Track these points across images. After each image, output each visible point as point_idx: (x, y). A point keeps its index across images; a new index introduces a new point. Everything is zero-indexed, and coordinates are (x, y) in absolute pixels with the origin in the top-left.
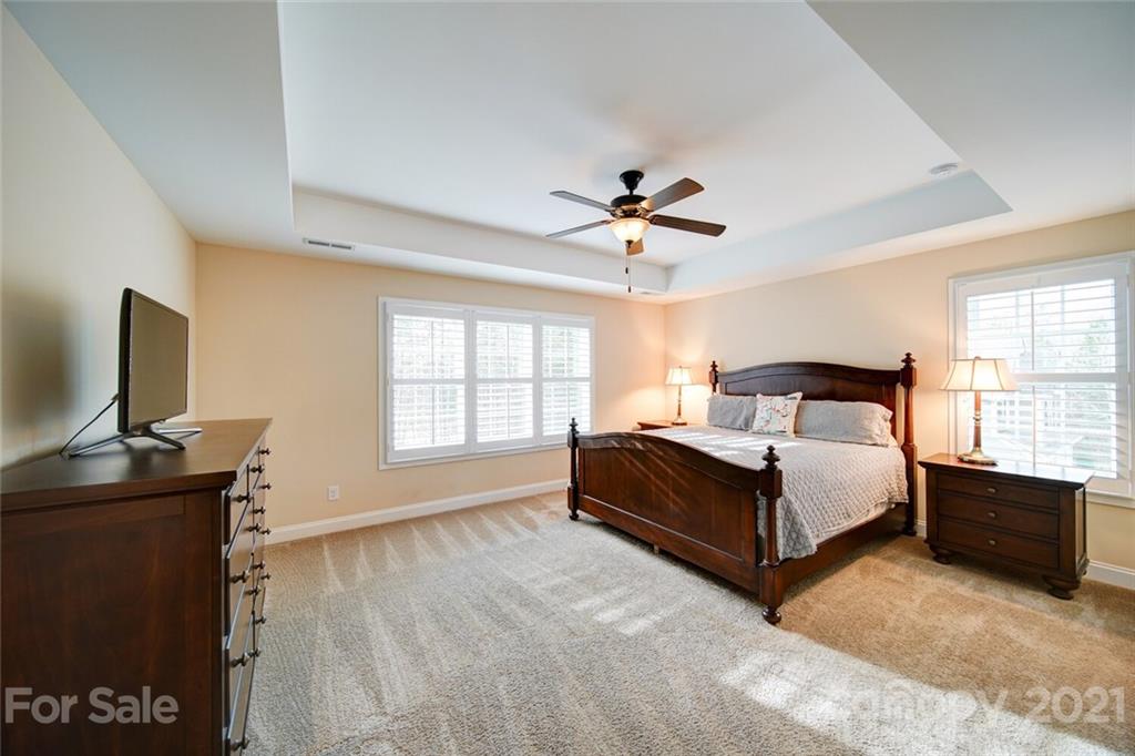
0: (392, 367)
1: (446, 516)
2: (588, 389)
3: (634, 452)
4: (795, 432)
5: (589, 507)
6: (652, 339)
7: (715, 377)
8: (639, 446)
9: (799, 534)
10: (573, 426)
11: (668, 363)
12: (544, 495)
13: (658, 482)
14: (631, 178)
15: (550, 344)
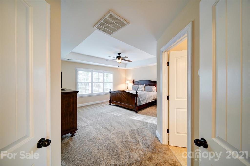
0: (78, 80)
1: (88, 106)
2: (112, 84)
3: (120, 93)
4: (144, 90)
5: (113, 103)
6: (123, 76)
7: (134, 82)
8: (120, 92)
9: (140, 102)
10: (110, 90)
11: (126, 79)
12: (105, 102)
13: (123, 97)
14: (119, 54)
15: (106, 76)
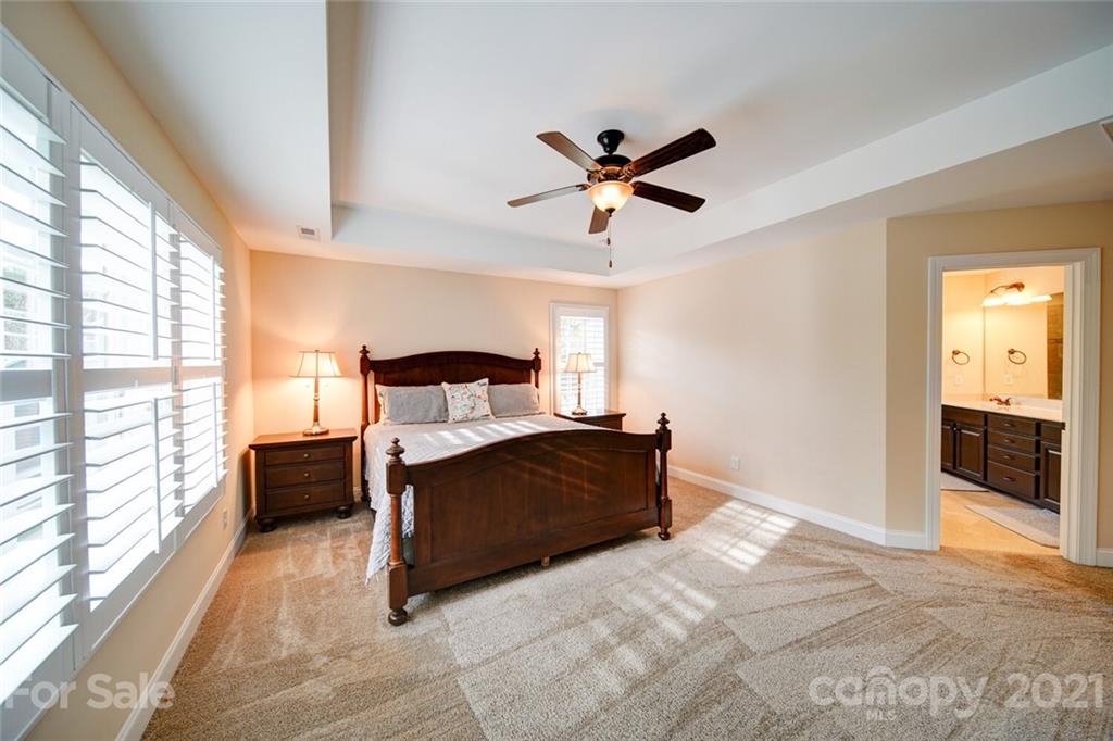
4: (493, 414)
7: (370, 366)
13: (571, 480)
